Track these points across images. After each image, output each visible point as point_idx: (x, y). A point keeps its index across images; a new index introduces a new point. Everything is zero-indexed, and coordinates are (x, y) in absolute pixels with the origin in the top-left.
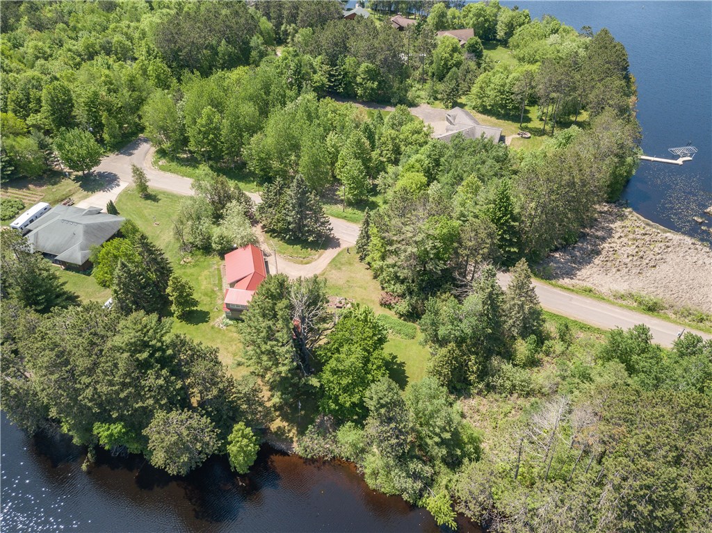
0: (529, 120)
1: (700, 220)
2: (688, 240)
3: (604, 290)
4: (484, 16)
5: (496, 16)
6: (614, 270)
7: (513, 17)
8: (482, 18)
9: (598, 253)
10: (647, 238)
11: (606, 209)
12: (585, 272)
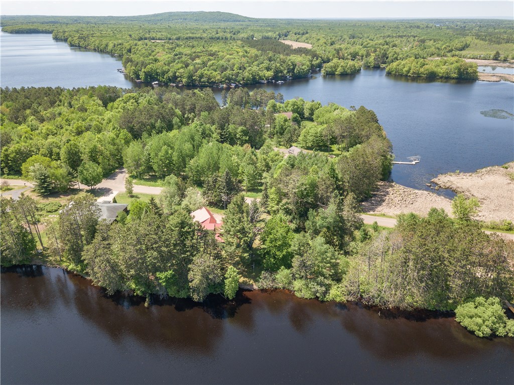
0: (333, 151)
1: (429, 185)
2: (426, 192)
3: (391, 214)
4: (297, 106)
5: (302, 105)
6: (394, 206)
7: (312, 105)
8: (296, 107)
9: (384, 201)
10: (406, 193)
11: (382, 184)
12: (380, 208)
